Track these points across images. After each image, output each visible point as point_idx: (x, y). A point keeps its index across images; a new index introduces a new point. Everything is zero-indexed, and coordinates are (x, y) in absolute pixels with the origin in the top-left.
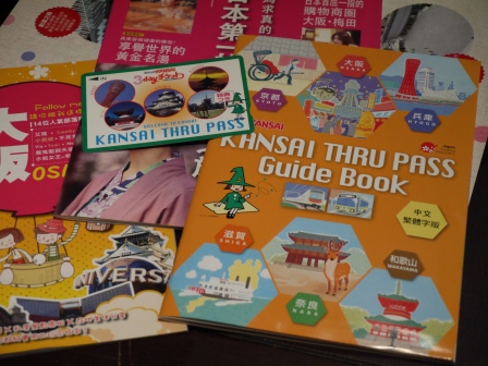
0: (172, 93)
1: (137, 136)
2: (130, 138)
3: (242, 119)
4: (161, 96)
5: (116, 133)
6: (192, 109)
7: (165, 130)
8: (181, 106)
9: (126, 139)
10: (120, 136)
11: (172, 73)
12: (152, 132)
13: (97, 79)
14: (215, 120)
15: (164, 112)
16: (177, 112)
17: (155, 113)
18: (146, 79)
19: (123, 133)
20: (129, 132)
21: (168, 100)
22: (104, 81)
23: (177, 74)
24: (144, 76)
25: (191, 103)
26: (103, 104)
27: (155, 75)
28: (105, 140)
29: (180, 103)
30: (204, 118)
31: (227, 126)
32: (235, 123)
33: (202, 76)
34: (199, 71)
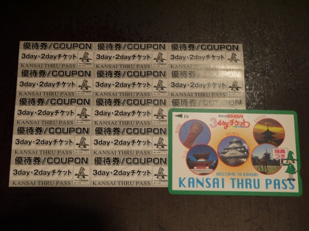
0: (240, 141)
1: (211, 182)
2: (205, 184)
3: (294, 180)
4: (231, 143)
5: (195, 177)
6: (256, 162)
7: (233, 180)
8: (246, 157)
9: (202, 185)
10: (198, 181)
11: (240, 120)
12: (223, 179)
13: (181, 116)
14: (272, 177)
15: (232, 161)
16: (243, 163)
17: (225, 161)
18: (219, 123)
19: (200, 178)
20: (205, 177)
21: (236, 148)
22: (187, 120)
23: (244, 122)
24: (218, 119)
25: (255, 155)
26: (185, 144)
27: (227, 120)
28: (186, 182)
29: (246, 153)
30: (264, 173)
31: (282, 185)
32: (287, 183)
33: (264, 128)
34: (262, 122)
